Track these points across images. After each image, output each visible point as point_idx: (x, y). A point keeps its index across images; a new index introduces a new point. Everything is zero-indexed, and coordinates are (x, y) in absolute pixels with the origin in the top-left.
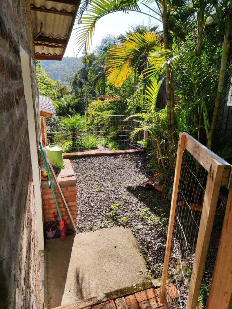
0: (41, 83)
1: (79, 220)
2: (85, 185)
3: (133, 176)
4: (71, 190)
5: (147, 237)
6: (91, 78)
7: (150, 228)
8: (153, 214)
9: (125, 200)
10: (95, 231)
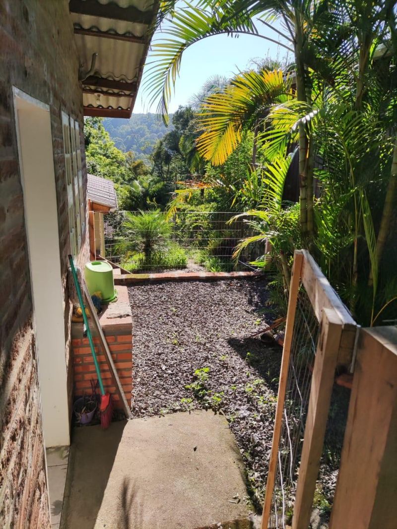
0: (102, 157)
1: (138, 395)
2: (156, 332)
3: (242, 319)
4: (123, 341)
5: (255, 433)
6: (184, 149)
7: (261, 416)
8: (269, 391)
9: (222, 362)
10: (162, 417)
